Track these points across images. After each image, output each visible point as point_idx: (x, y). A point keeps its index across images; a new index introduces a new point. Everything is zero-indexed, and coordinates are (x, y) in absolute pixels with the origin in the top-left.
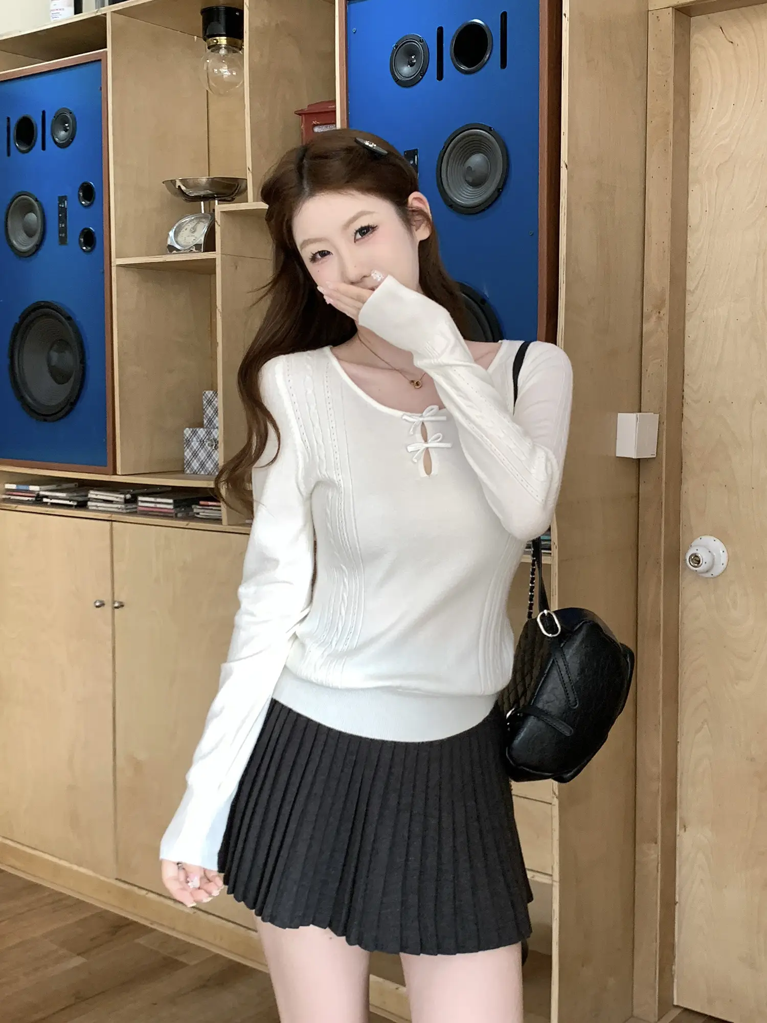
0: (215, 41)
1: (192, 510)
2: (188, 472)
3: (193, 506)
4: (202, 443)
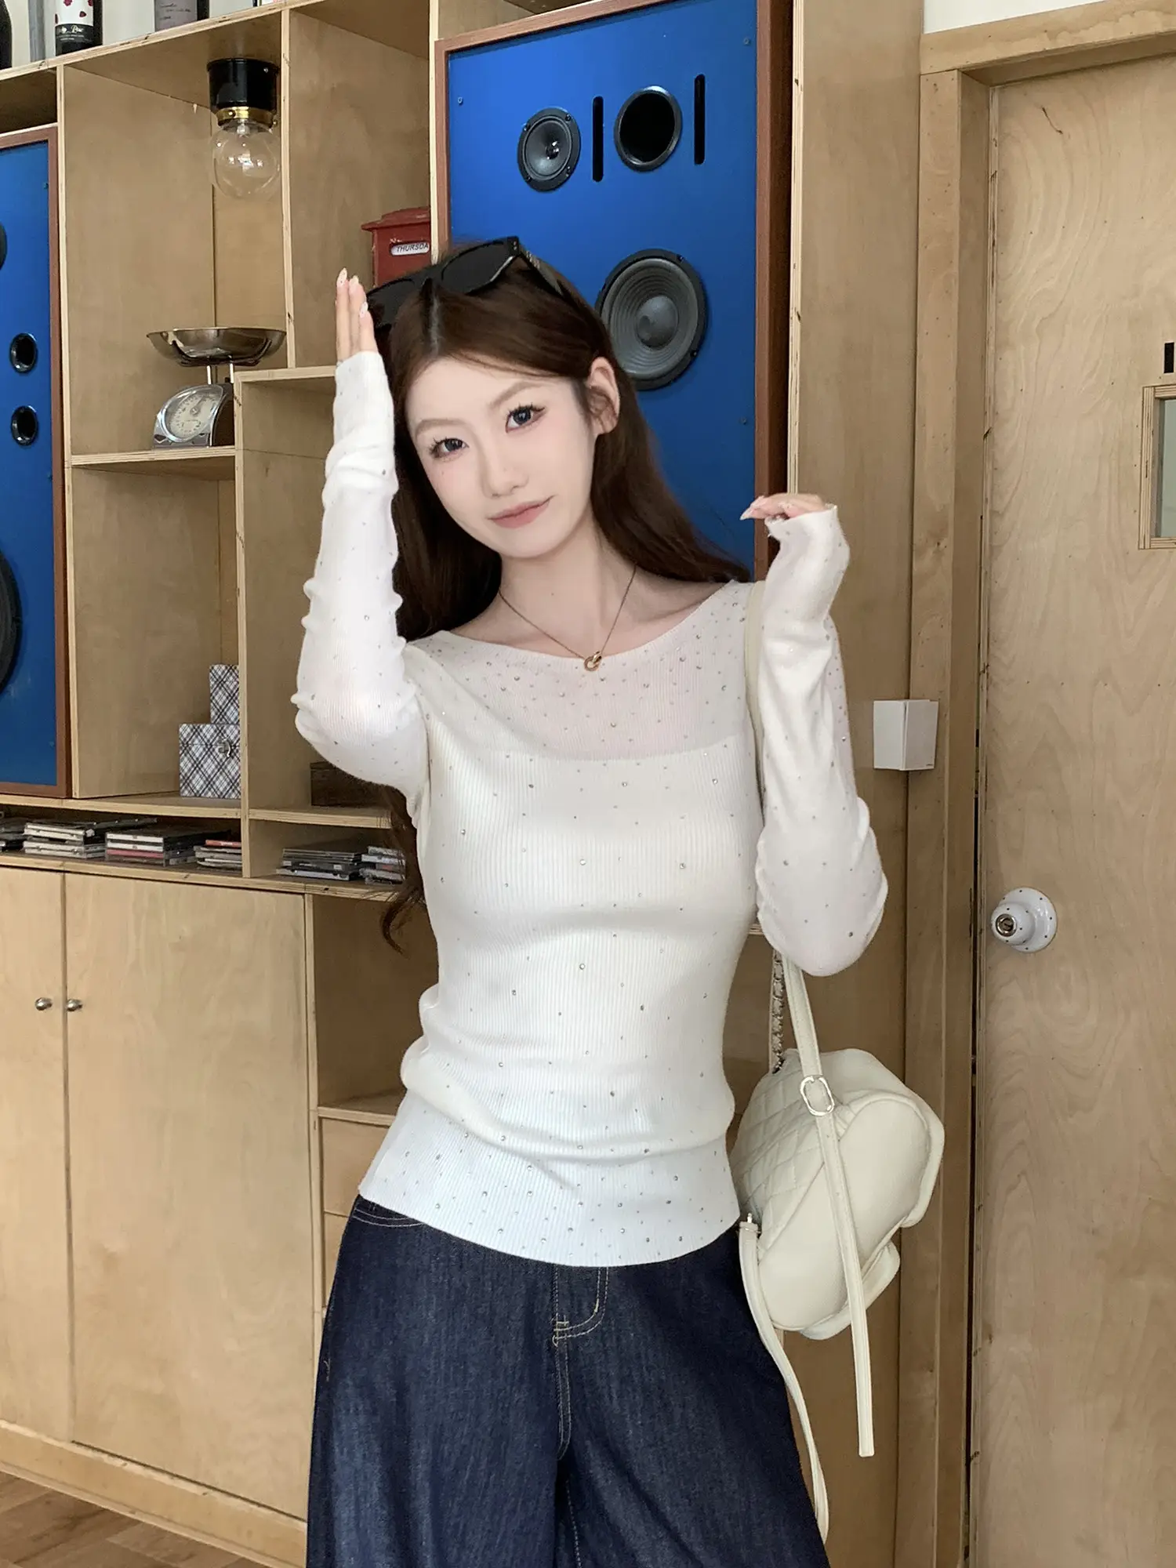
0: (231, 113)
1: (194, 855)
2: (186, 793)
3: (195, 848)
4: (209, 748)
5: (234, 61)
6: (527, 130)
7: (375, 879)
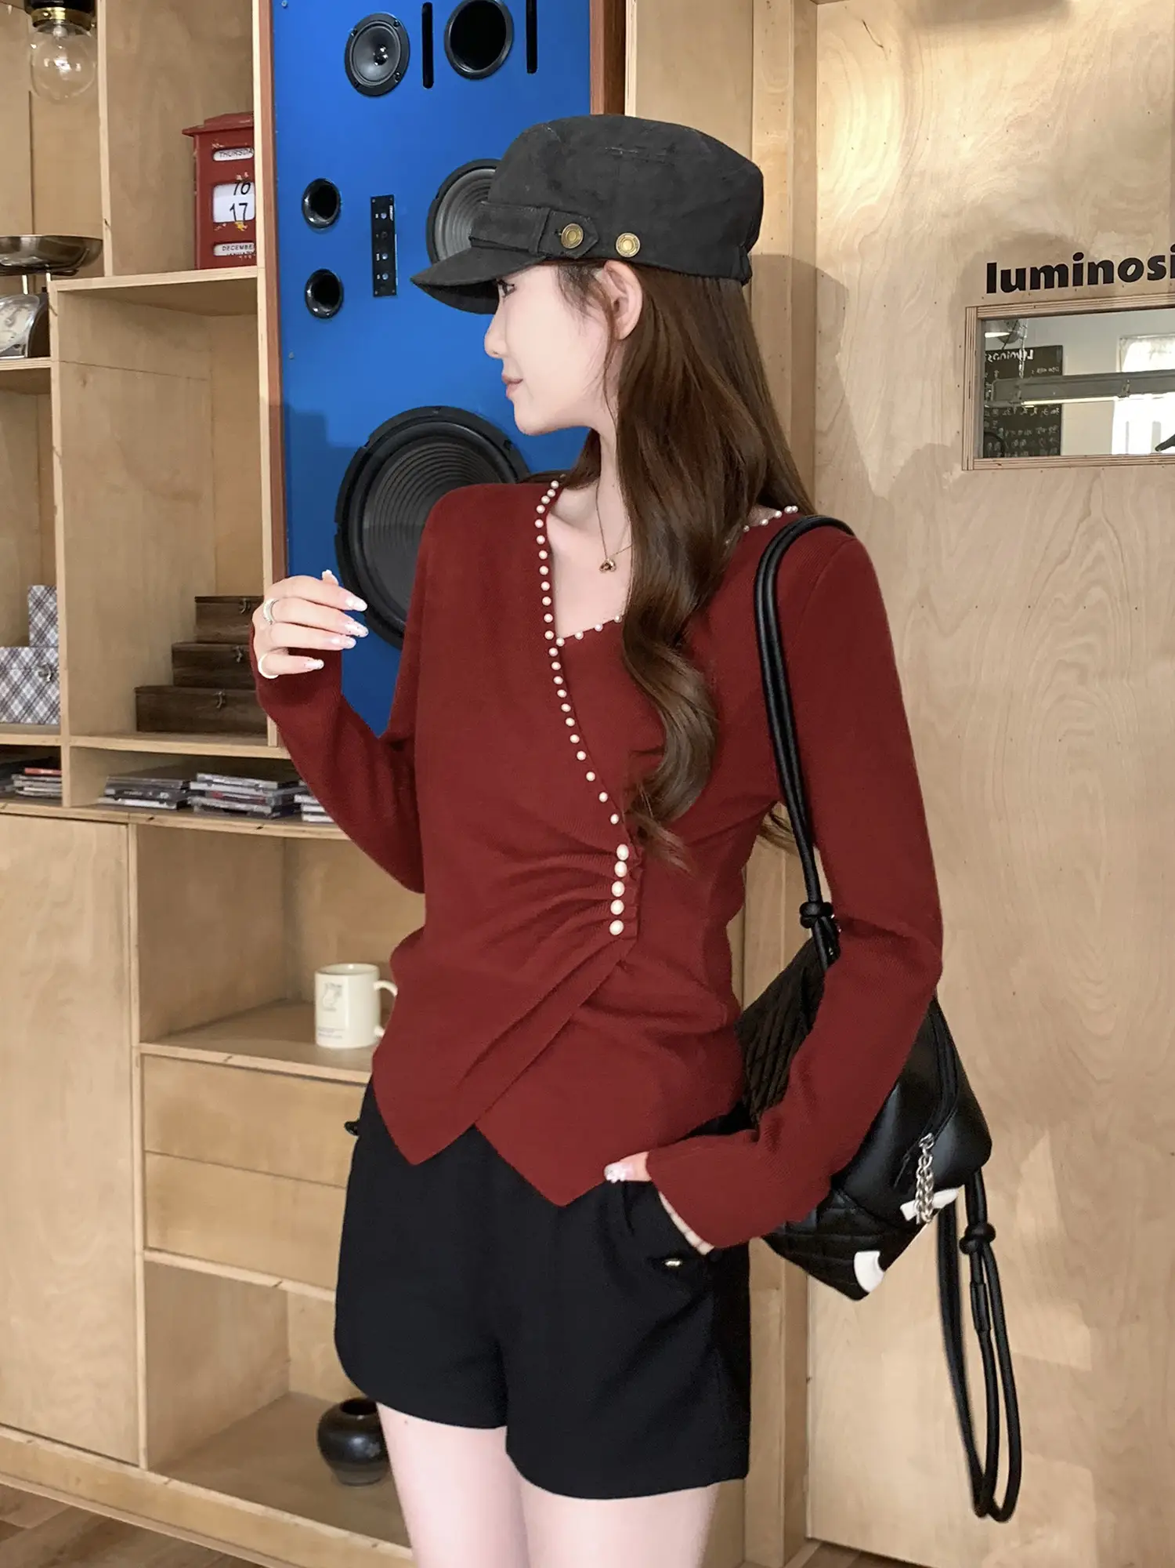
0: (46, 14)
1: (12, 782)
2: (5, 719)
3: (14, 777)
4: (27, 672)
6: (355, 35)
7: (205, 807)
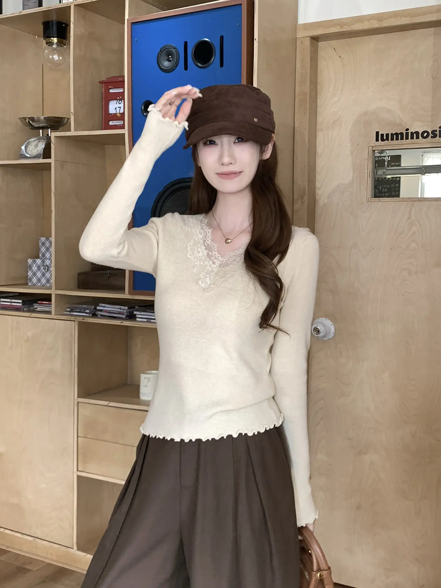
0: (51, 40)
1: (33, 306)
2: (30, 284)
3: (34, 304)
4: (39, 268)
5: (52, 22)
6: (160, 51)
7: (102, 315)
